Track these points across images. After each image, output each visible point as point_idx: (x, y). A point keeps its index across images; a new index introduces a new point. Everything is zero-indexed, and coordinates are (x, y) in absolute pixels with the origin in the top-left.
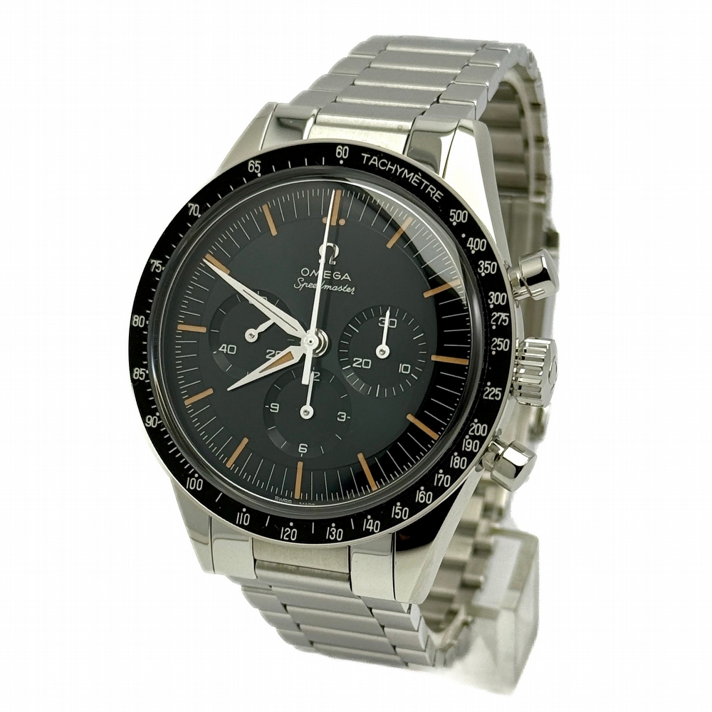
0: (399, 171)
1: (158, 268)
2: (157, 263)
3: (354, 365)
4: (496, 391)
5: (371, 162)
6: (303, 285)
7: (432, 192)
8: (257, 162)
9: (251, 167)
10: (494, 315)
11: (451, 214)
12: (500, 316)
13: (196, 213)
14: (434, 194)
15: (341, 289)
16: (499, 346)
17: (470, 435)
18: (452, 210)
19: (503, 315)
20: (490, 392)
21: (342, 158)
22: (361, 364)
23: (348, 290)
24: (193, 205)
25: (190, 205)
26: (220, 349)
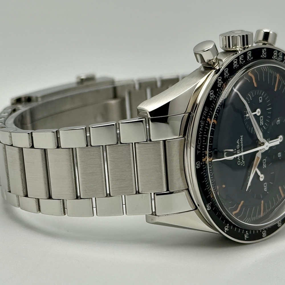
0: (201, 133)
1: (247, 235)
2: (246, 236)
3: (262, 124)
4: (263, 51)
5: (199, 148)
6: (243, 162)
7: (206, 112)
8: (207, 207)
9: (209, 208)
10: (241, 63)
11: (211, 99)
12: (241, 60)
13: (227, 227)
14: (206, 111)
15: (242, 143)
16: (250, 56)
17: (278, 58)
18: (210, 100)
19: (240, 58)
20: (264, 55)
21: (200, 164)
22: (262, 121)
23: (242, 139)
24: (225, 230)
25: (225, 232)
26: (266, 190)
